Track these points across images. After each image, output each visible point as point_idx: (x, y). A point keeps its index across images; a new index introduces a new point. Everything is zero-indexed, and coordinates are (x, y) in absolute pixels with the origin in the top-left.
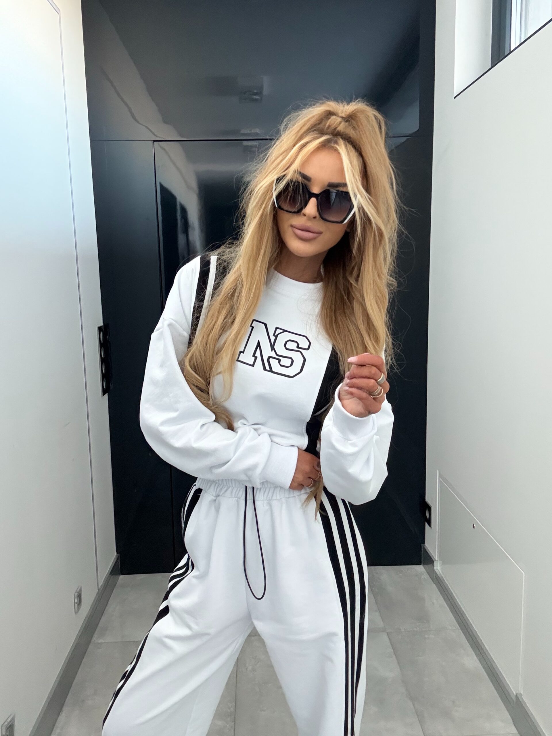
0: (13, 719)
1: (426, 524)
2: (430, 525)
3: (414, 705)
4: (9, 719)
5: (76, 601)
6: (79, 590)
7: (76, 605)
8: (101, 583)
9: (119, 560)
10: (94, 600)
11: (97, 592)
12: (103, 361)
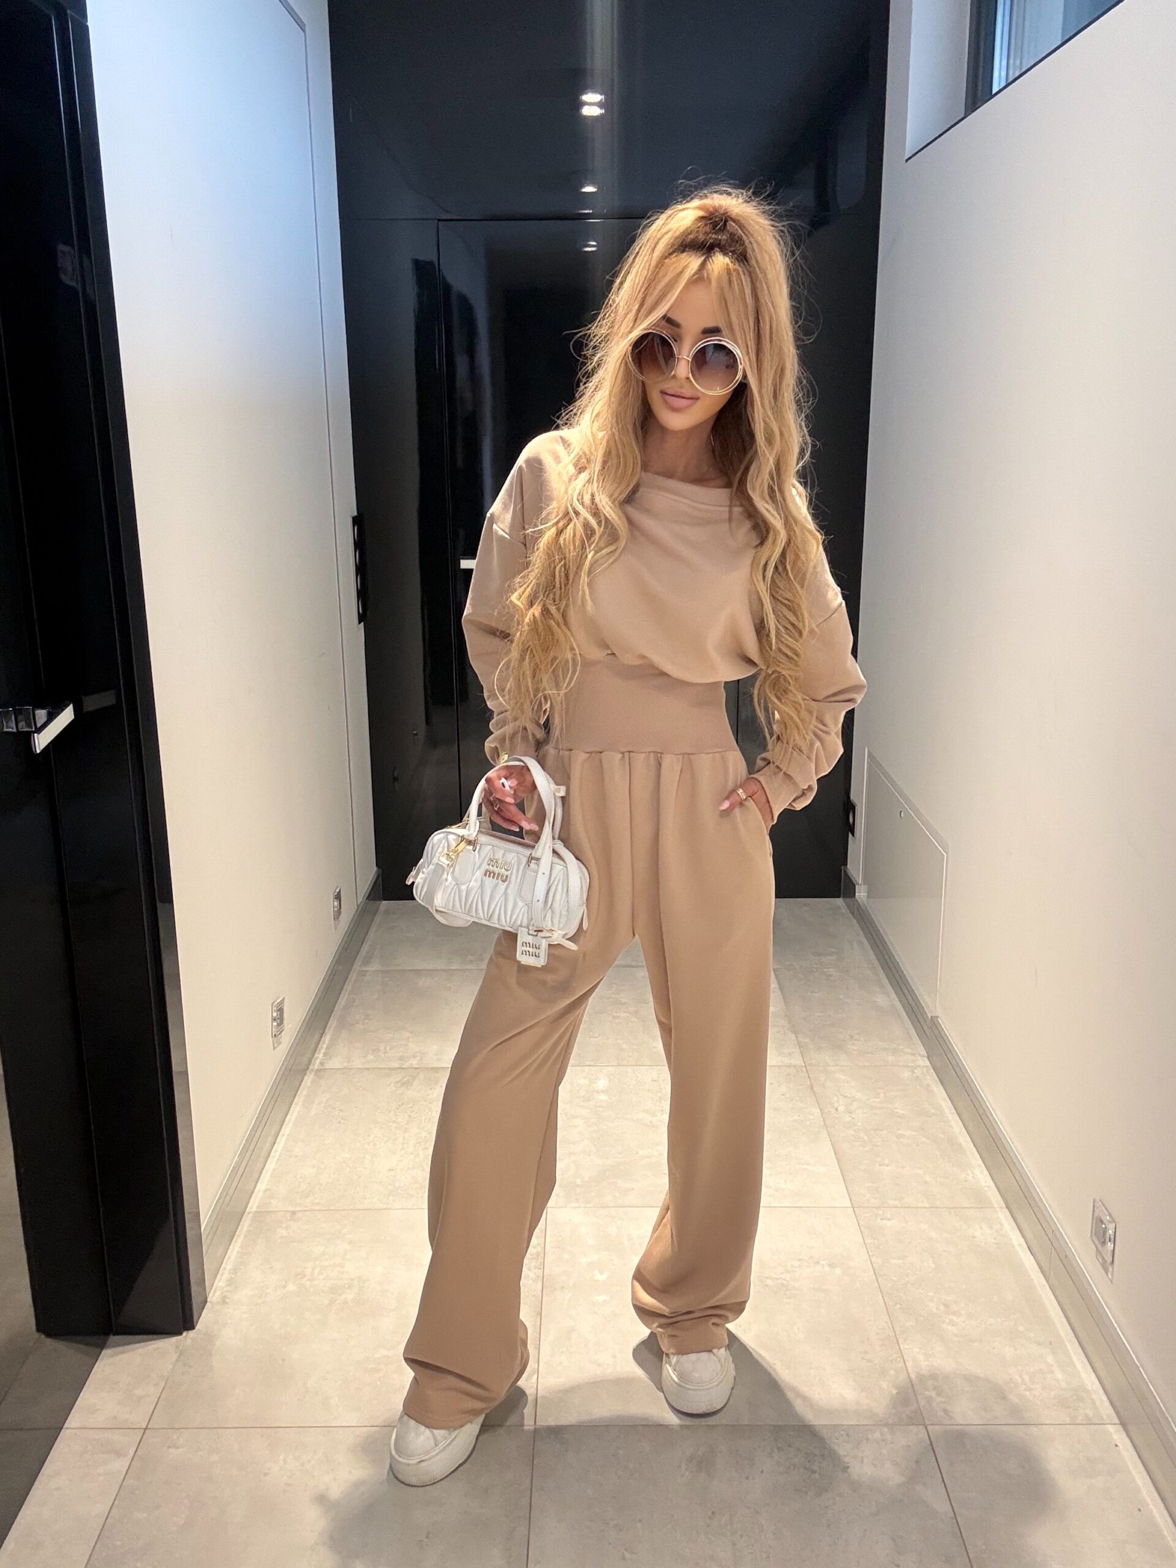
0: (282, 1002)
1: (850, 835)
2: (853, 835)
3: (797, 1037)
4: (278, 1001)
5: (336, 903)
6: (337, 891)
7: (336, 909)
8: (360, 900)
9: (380, 879)
10: (354, 916)
11: (355, 910)
12: (361, 569)
